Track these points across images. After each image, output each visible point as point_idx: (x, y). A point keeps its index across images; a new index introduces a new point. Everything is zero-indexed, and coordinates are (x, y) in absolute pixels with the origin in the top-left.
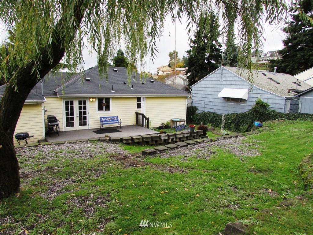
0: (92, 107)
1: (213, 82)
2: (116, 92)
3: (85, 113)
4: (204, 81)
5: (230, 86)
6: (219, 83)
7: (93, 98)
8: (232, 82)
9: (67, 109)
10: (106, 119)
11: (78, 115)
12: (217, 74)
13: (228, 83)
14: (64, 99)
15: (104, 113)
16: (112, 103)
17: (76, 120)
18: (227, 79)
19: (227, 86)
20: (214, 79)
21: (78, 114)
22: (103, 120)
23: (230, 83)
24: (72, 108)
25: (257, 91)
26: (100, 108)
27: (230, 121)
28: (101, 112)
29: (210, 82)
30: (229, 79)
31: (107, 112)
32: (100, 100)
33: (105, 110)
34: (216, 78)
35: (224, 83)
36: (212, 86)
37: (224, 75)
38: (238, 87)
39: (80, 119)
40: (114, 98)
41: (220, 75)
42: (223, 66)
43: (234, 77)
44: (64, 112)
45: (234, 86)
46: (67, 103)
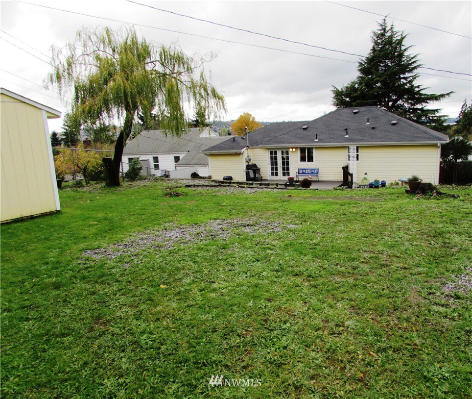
0: (294, 158)
2: (320, 141)
3: (288, 163)
7: (292, 148)
9: (272, 159)
10: (304, 171)
14: (269, 149)
15: (307, 165)
16: (315, 154)
17: (280, 171)
21: (281, 164)
22: (301, 172)
24: (276, 159)
26: (303, 159)
28: (303, 163)
31: (310, 163)
32: (302, 150)
33: (308, 161)
39: (284, 169)
40: (317, 148)
44: (269, 161)
46: (271, 153)
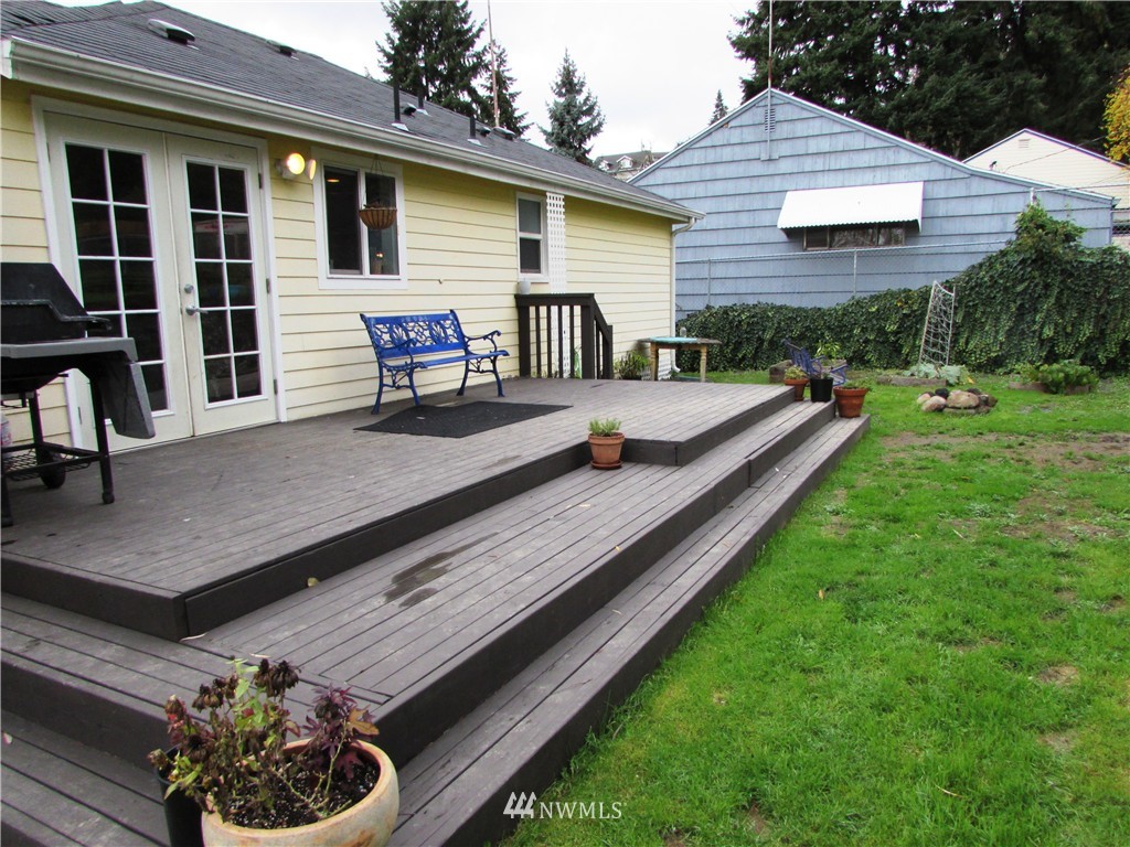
1: (721, 171)
3: (243, 284)
4: (668, 172)
5: (822, 179)
6: (757, 169)
8: (833, 156)
11: (193, 301)
12: (744, 129)
13: (808, 164)
18: (799, 147)
19: (803, 181)
20: (727, 154)
21: (188, 291)
23: (820, 164)
25: (968, 187)
26: (342, 253)
27: (891, 328)
28: (347, 282)
29: (708, 168)
30: (813, 146)
31: (382, 283)
34: (737, 149)
35: (784, 166)
36: (719, 188)
37: (783, 130)
38: (868, 176)
39: (212, 334)
41: (761, 133)
42: (773, 90)
43: (842, 137)
45: (840, 175)
46: (84, 170)
